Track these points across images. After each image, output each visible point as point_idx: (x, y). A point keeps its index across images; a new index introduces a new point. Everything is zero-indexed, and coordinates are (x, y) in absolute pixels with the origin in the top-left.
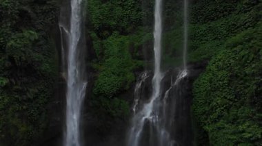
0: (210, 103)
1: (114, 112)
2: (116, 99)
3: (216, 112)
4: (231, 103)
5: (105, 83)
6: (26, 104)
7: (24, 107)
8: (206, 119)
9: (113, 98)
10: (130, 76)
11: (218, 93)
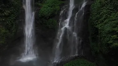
0: (100, 13)
1: (49, 26)
2: (51, 19)
3: (103, 17)
4: (111, 11)
5: (45, 11)
6: (4, 18)
7: (3, 19)
8: (97, 22)
9: (49, 19)
10: (58, 8)
11: (104, 7)
